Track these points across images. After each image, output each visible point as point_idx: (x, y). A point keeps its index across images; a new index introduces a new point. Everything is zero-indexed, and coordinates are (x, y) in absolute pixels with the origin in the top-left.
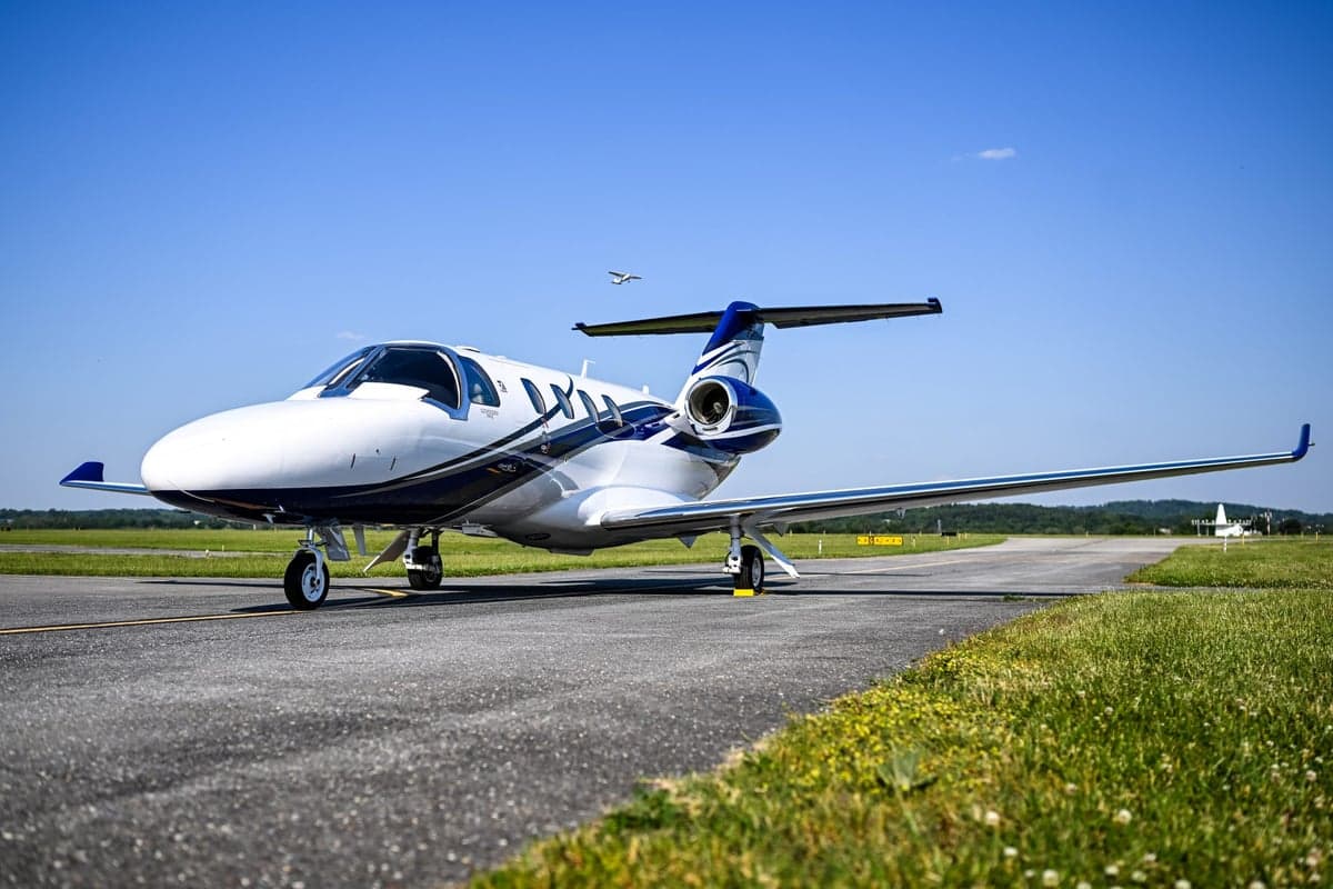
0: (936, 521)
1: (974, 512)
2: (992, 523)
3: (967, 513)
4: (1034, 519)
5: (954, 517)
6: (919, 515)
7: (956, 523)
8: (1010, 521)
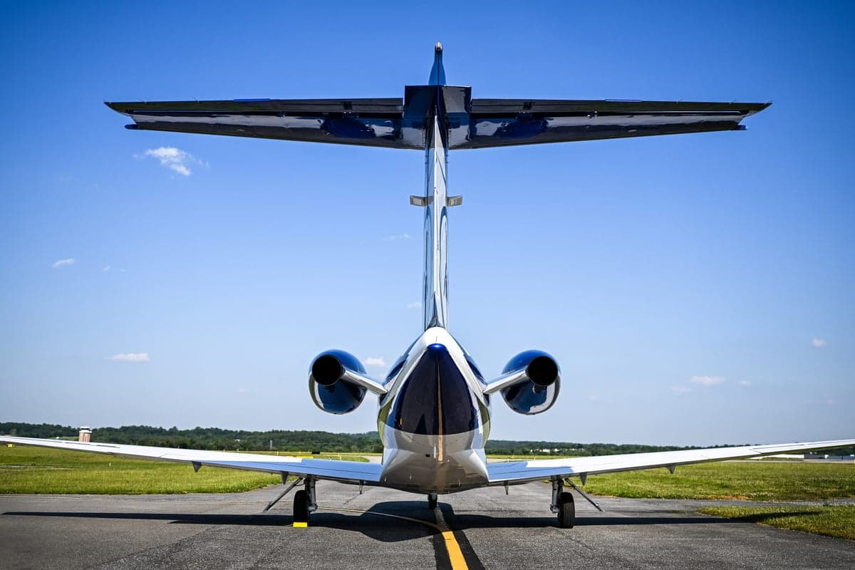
0: (269, 442)
1: (292, 436)
2: (303, 443)
3: (288, 436)
4: (328, 441)
5: (280, 438)
6: (259, 437)
7: (281, 442)
8: (313, 442)
